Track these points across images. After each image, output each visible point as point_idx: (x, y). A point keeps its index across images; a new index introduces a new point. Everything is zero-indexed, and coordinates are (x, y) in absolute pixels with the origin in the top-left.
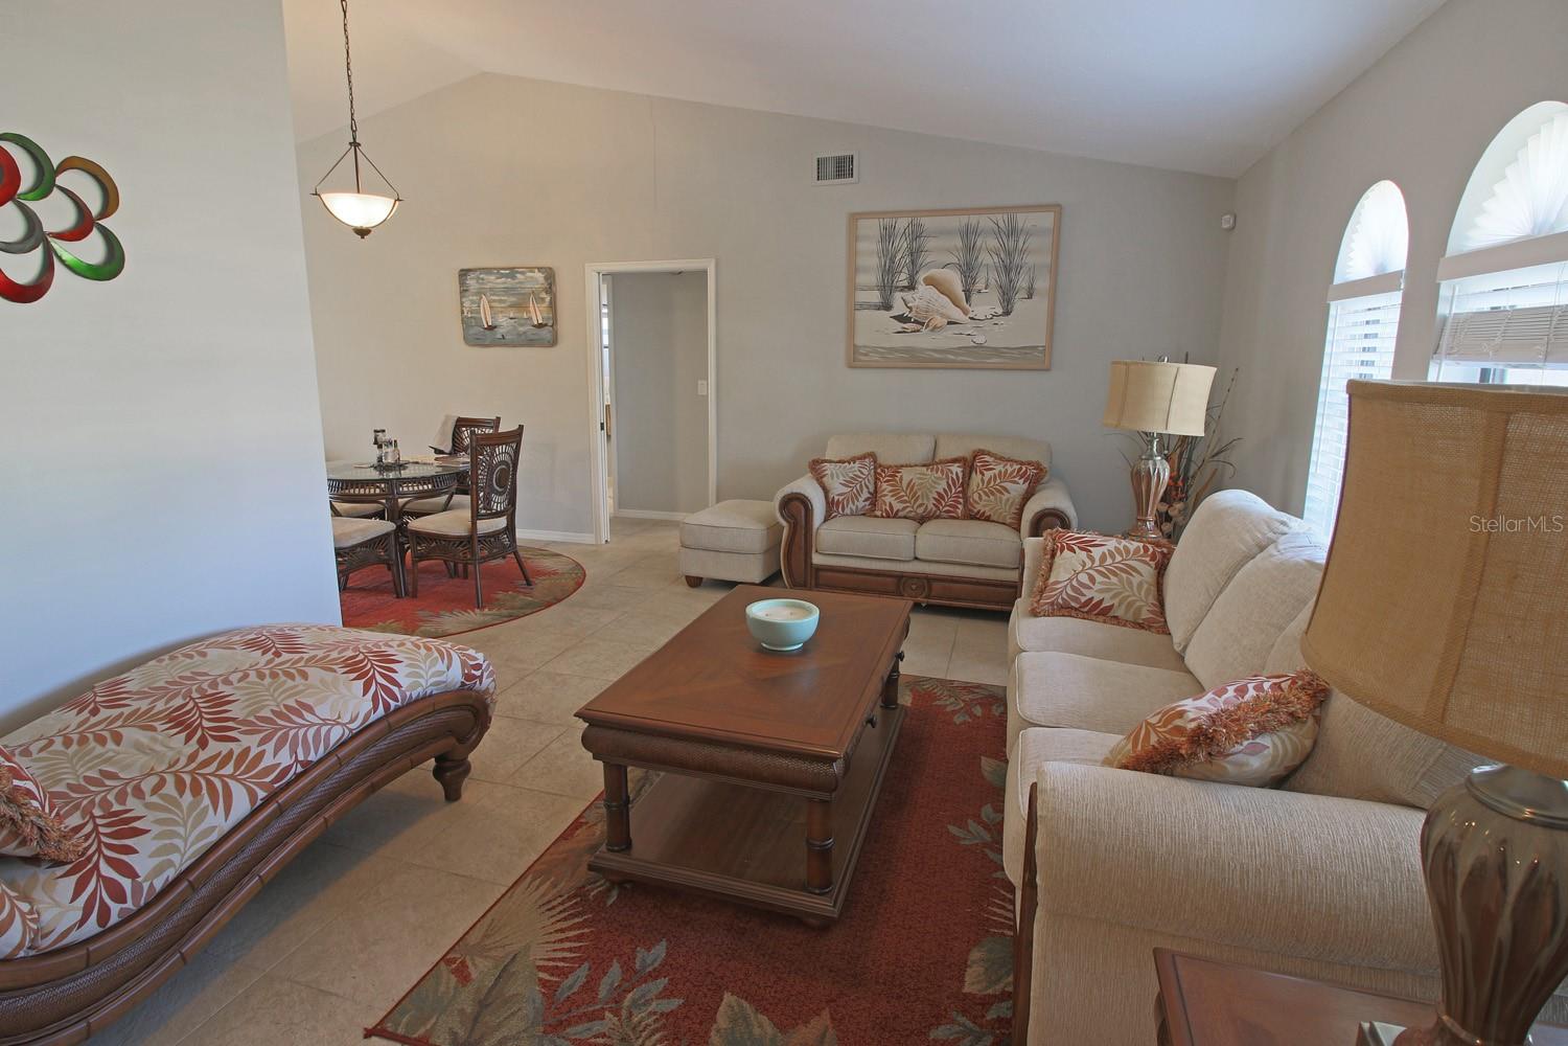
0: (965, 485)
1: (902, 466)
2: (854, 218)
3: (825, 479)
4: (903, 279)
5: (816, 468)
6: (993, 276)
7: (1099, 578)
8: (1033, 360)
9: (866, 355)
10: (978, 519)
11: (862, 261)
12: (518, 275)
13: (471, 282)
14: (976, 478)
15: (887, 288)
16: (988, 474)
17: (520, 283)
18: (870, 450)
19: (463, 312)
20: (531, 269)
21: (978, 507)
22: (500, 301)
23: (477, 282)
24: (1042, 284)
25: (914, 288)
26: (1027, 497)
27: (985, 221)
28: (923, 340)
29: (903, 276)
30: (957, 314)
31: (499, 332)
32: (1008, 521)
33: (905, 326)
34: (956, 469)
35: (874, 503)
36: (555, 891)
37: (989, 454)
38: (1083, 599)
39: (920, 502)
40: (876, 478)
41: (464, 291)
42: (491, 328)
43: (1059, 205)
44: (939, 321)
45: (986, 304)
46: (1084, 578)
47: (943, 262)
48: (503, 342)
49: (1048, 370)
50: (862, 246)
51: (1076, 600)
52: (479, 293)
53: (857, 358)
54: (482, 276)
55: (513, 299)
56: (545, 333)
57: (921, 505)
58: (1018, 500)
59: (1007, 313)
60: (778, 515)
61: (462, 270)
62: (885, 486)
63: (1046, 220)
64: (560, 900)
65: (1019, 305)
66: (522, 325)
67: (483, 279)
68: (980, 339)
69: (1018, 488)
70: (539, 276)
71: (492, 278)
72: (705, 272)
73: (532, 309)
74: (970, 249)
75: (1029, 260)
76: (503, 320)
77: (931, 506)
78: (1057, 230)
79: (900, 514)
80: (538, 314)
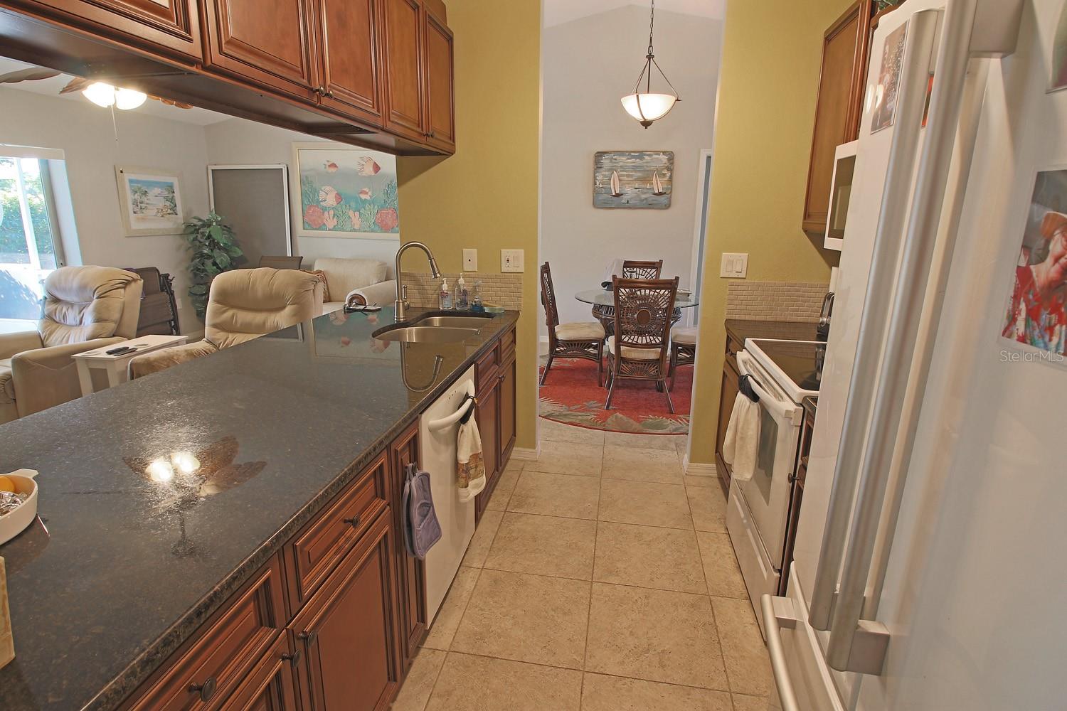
12: (646, 157)
13: (605, 161)
17: (647, 162)
19: (595, 183)
20: (657, 153)
22: (628, 176)
23: (611, 162)
31: (624, 199)
41: (598, 165)
42: (618, 195)
48: (627, 206)
52: (612, 170)
54: (615, 157)
55: (639, 174)
56: (663, 199)
61: (598, 153)
66: (645, 193)
67: (616, 159)
70: (664, 158)
71: (624, 158)
73: (654, 181)
76: (629, 191)
80: (658, 187)
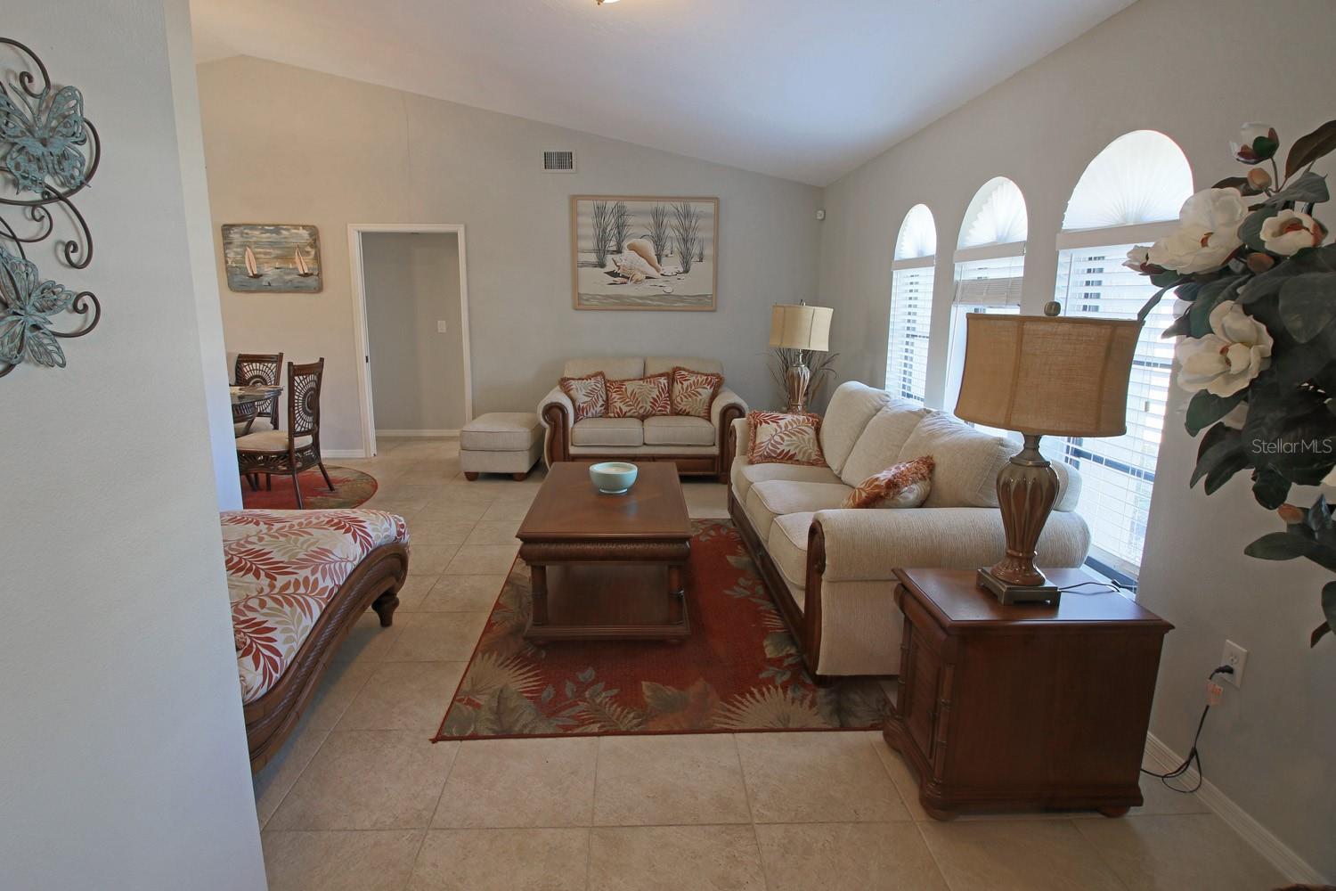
0: (670, 391)
1: (625, 381)
2: (574, 199)
3: (571, 392)
4: (612, 245)
5: (564, 384)
6: (676, 244)
7: (786, 438)
8: (703, 304)
9: (587, 300)
10: (681, 415)
11: (582, 231)
12: (284, 232)
13: (235, 236)
14: (677, 387)
15: (601, 252)
16: (685, 383)
17: (285, 238)
18: (599, 370)
19: (227, 262)
20: (296, 227)
21: (681, 407)
22: (265, 254)
23: (242, 236)
24: (708, 252)
25: (621, 252)
26: (713, 397)
27: (669, 207)
28: (629, 290)
29: (612, 243)
30: (652, 272)
31: (265, 281)
32: (702, 414)
33: (616, 279)
34: (663, 381)
35: (607, 409)
36: (503, 658)
37: (684, 370)
38: (779, 451)
39: (640, 405)
40: (607, 390)
41: (227, 243)
42: (256, 276)
43: (717, 198)
44: (640, 276)
45: (672, 265)
46: (777, 438)
47: (639, 232)
48: (269, 289)
49: (714, 311)
50: (581, 220)
51: (775, 452)
52: (244, 246)
53: (580, 303)
54: (246, 231)
55: (279, 252)
56: (311, 281)
57: (641, 408)
58: (707, 400)
59: (686, 271)
60: (542, 420)
61: (224, 225)
62: (614, 395)
63: (709, 208)
64: (509, 661)
65: (694, 266)
66: (289, 274)
67: (247, 234)
68: (668, 290)
69: (706, 392)
70: (305, 233)
71: (257, 233)
72: (454, 236)
73: (297, 260)
74: (659, 225)
75: (699, 235)
76: (270, 271)
77: (648, 408)
78: (717, 215)
79: (628, 414)
80: (303, 265)
